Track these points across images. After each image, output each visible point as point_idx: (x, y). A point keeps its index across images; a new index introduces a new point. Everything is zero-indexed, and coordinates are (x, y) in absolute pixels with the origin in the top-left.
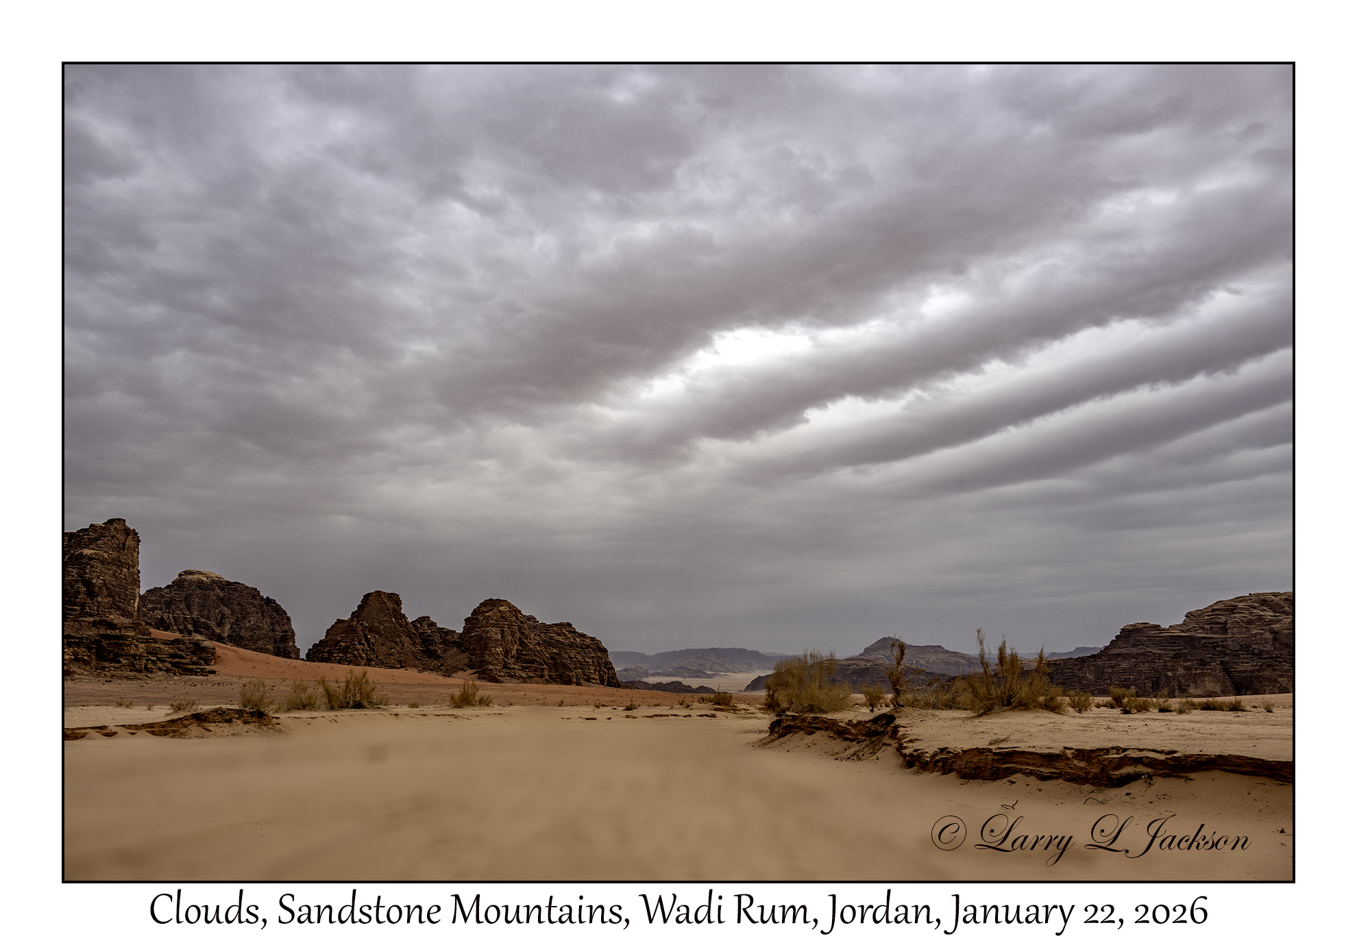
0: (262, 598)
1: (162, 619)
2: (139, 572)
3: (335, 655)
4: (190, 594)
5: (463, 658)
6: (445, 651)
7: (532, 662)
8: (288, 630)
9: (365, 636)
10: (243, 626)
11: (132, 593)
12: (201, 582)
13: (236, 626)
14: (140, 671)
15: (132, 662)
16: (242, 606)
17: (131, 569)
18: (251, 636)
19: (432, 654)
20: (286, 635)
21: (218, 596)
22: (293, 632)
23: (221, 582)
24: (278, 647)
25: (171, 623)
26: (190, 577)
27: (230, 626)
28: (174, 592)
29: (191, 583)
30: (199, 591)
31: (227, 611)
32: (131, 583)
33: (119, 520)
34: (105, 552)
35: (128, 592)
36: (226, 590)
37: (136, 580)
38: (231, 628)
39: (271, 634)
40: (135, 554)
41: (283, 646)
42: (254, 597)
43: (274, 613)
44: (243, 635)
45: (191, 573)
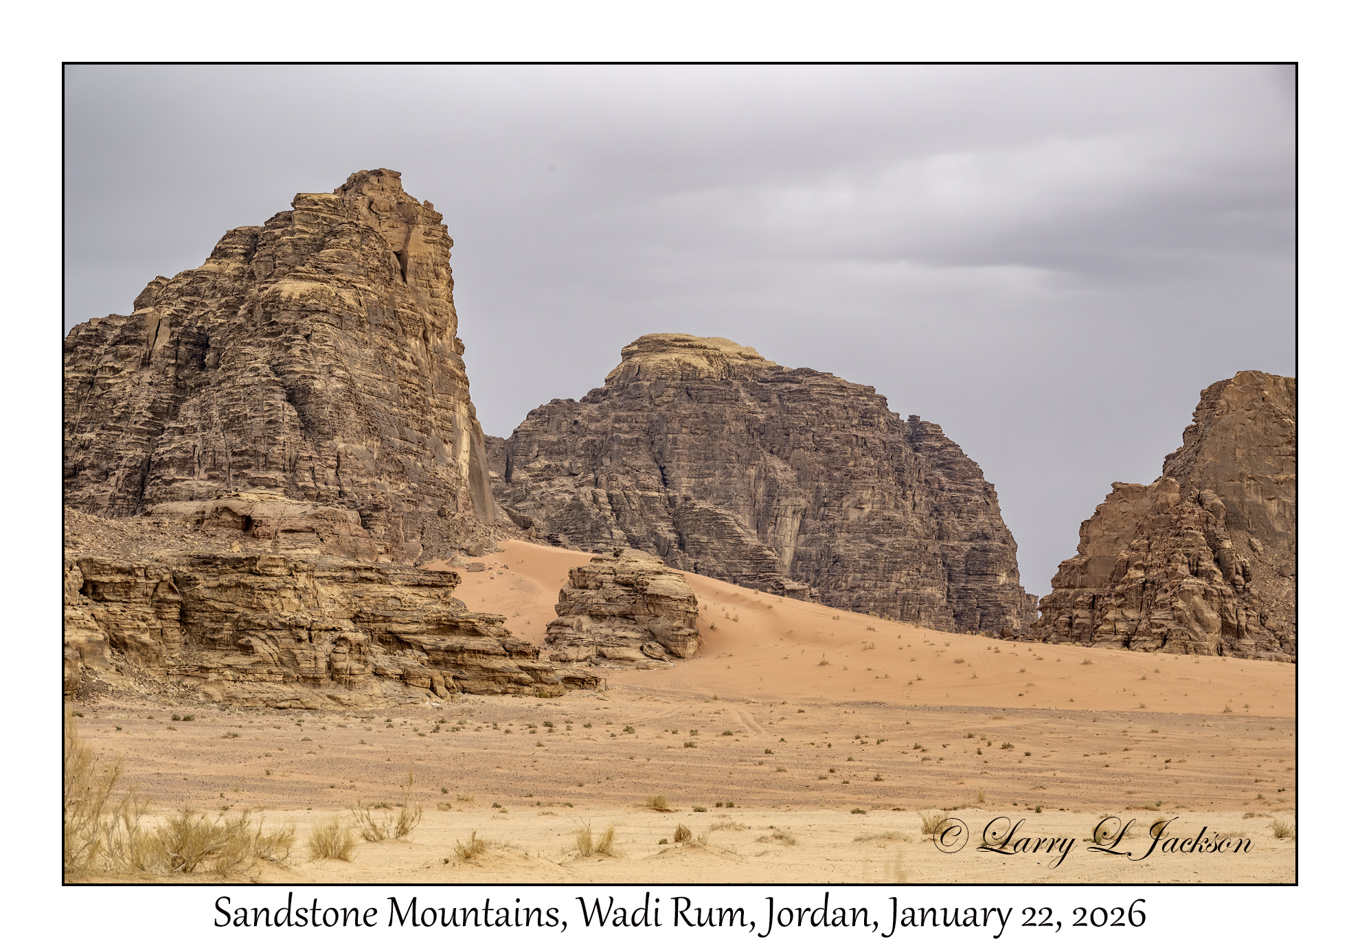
0: (894, 423)
1: (577, 505)
2: (460, 348)
3: (1110, 616)
4: (662, 416)
8: (989, 530)
9: (1214, 544)
10: (838, 520)
11: (445, 419)
12: (689, 375)
13: (818, 523)
14: (315, 681)
15: (289, 651)
16: (829, 451)
17: (434, 339)
18: (869, 556)
20: (985, 551)
21: (750, 423)
22: (1008, 539)
23: (754, 372)
24: (963, 595)
25: (605, 518)
26: (656, 359)
27: (797, 524)
28: (613, 414)
29: (661, 378)
30: (686, 408)
32: (439, 385)
33: (379, 173)
34: (349, 285)
35: (430, 418)
36: (775, 401)
37: (454, 376)
38: (802, 529)
39: (934, 547)
40: (441, 288)
42: (866, 419)
43: (938, 472)
44: (841, 551)
45: (660, 344)
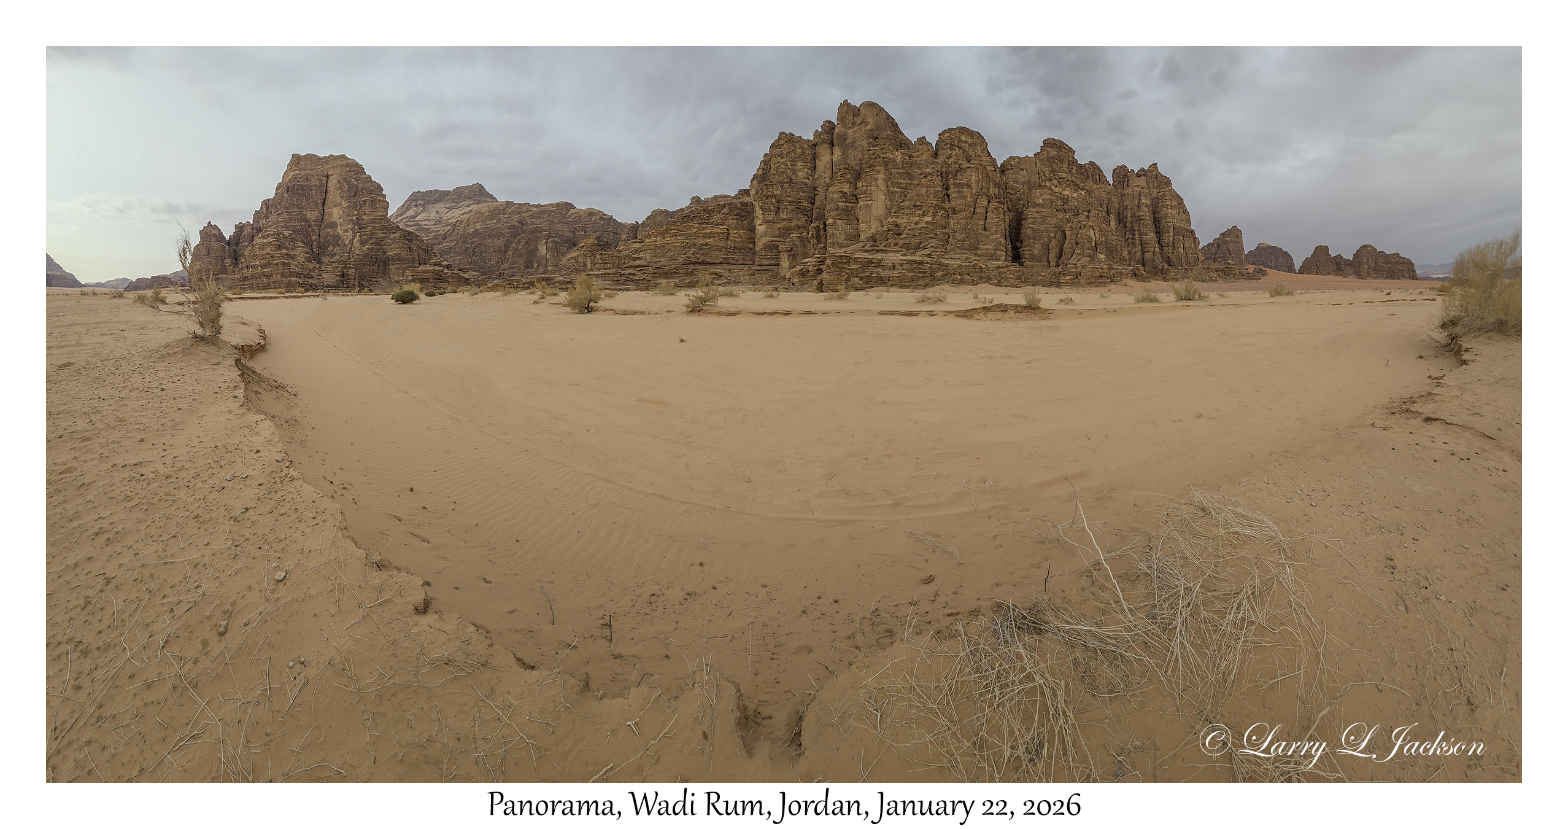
0: (1284, 252)
1: (1252, 261)
3: (1309, 270)
4: (1262, 252)
5: (1352, 270)
6: (1345, 268)
7: (1380, 270)
9: (1317, 263)
10: (1278, 262)
12: (1266, 247)
13: (1275, 262)
16: (1277, 255)
18: (1280, 266)
19: (1339, 269)
20: (1291, 264)
21: (1271, 252)
22: (1293, 263)
23: (1271, 247)
24: (1288, 269)
25: (1255, 262)
26: (1263, 246)
27: (1273, 262)
28: (1255, 251)
29: (1261, 248)
30: (1265, 251)
31: (1273, 257)
36: (1273, 250)
39: (1286, 264)
41: (1290, 269)
42: (1282, 252)
43: (1288, 257)
44: (1277, 265)
45: (1261, 244)
